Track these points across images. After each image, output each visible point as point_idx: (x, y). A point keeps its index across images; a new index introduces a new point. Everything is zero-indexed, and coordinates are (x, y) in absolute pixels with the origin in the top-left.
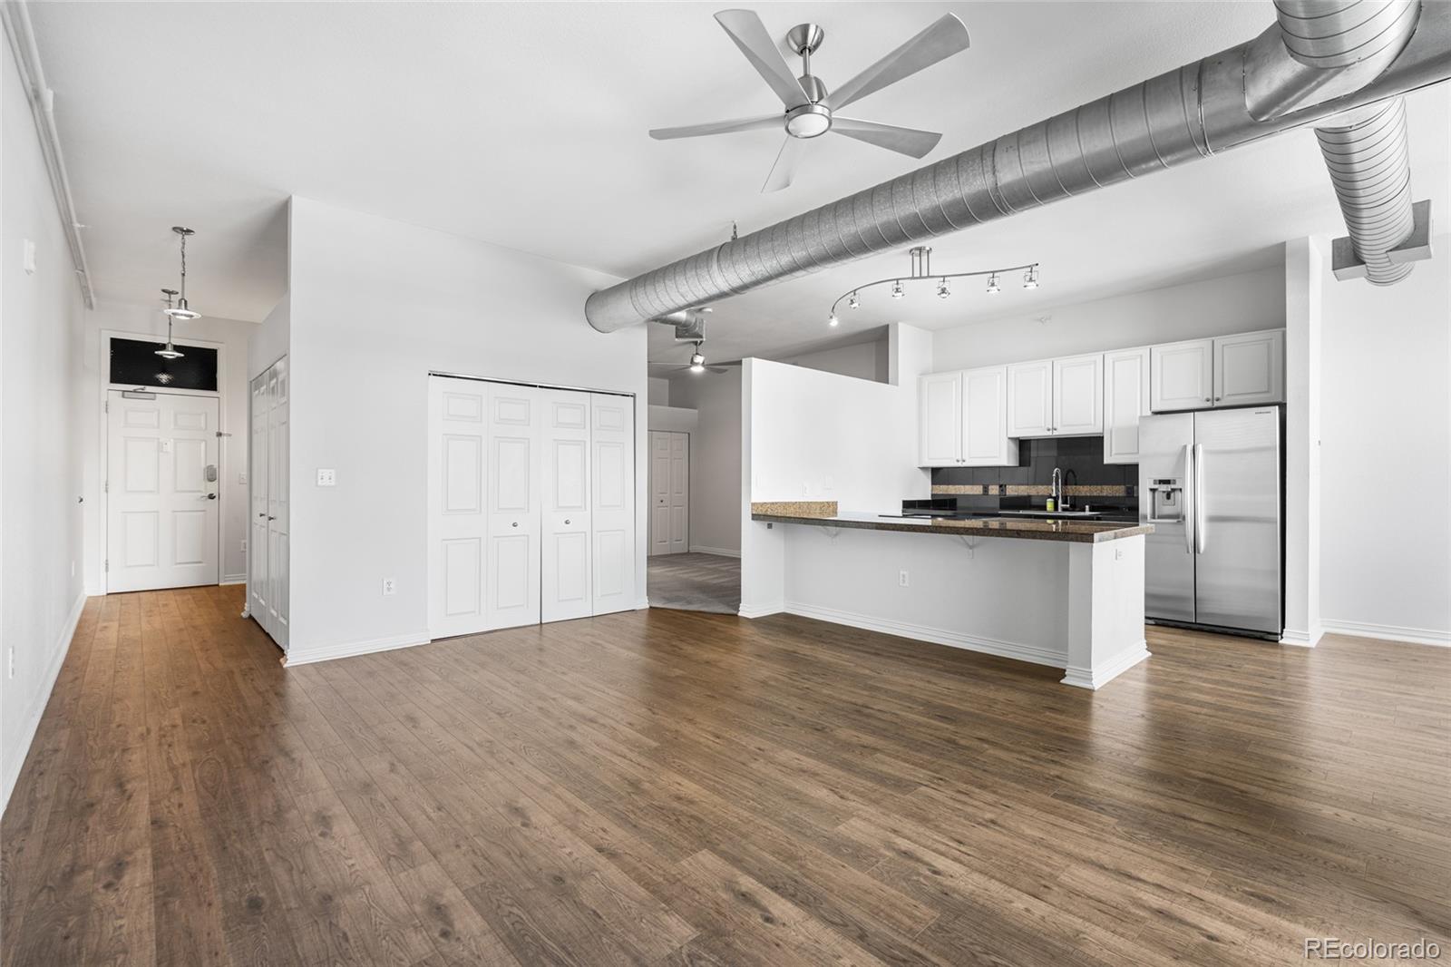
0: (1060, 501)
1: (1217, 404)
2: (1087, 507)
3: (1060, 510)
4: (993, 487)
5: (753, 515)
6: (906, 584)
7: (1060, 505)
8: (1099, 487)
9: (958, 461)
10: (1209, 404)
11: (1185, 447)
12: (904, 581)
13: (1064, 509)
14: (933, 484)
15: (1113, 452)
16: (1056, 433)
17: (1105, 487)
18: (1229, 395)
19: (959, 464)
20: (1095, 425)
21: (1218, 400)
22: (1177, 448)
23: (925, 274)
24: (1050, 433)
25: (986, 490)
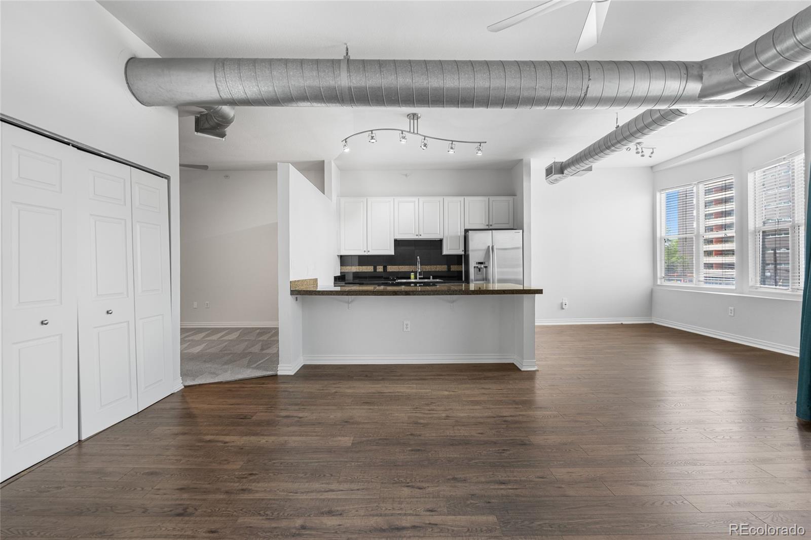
0: (418, 274)
1: (491, 227)
2: (431, 277)
3: (418, 278)
4: (379, 267)
5: (291, 291)
6: (409, 329)
7: (418, 276)
8: (435, 266)
9: (365, 252)
10: (487, 227)
11: (489, 247)
12: (407, 328)
13: (420, 278)
14: (341, 266)
15: (448, 248)
16: (420, 237)
17: (438, 266)
18: (495, 224)
19: (366, 254)
20: (440, 234)
21: (491, 225)
22: (486, 247)
23: (416, 132)
24: (417, 237)
25: (375, 269)
